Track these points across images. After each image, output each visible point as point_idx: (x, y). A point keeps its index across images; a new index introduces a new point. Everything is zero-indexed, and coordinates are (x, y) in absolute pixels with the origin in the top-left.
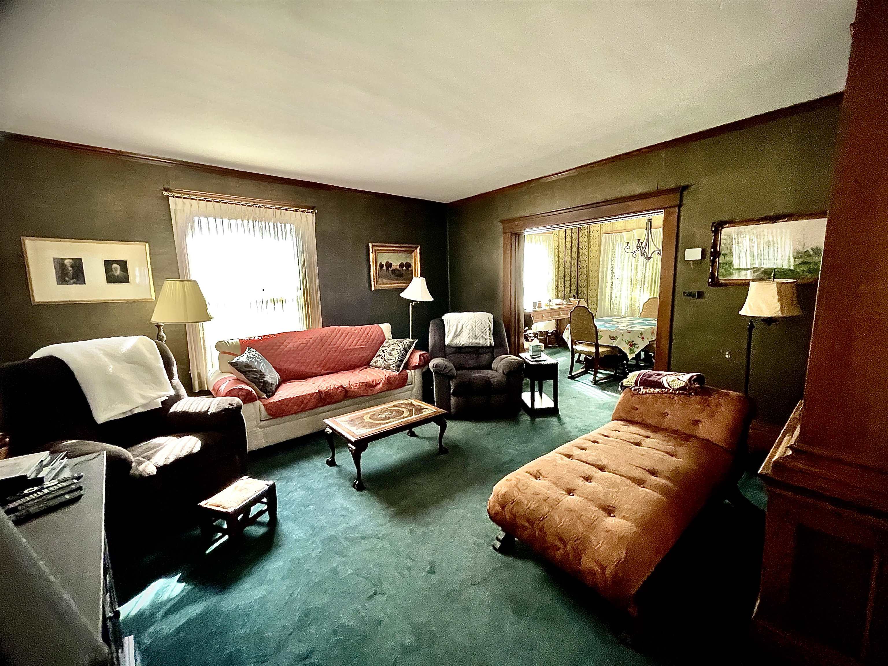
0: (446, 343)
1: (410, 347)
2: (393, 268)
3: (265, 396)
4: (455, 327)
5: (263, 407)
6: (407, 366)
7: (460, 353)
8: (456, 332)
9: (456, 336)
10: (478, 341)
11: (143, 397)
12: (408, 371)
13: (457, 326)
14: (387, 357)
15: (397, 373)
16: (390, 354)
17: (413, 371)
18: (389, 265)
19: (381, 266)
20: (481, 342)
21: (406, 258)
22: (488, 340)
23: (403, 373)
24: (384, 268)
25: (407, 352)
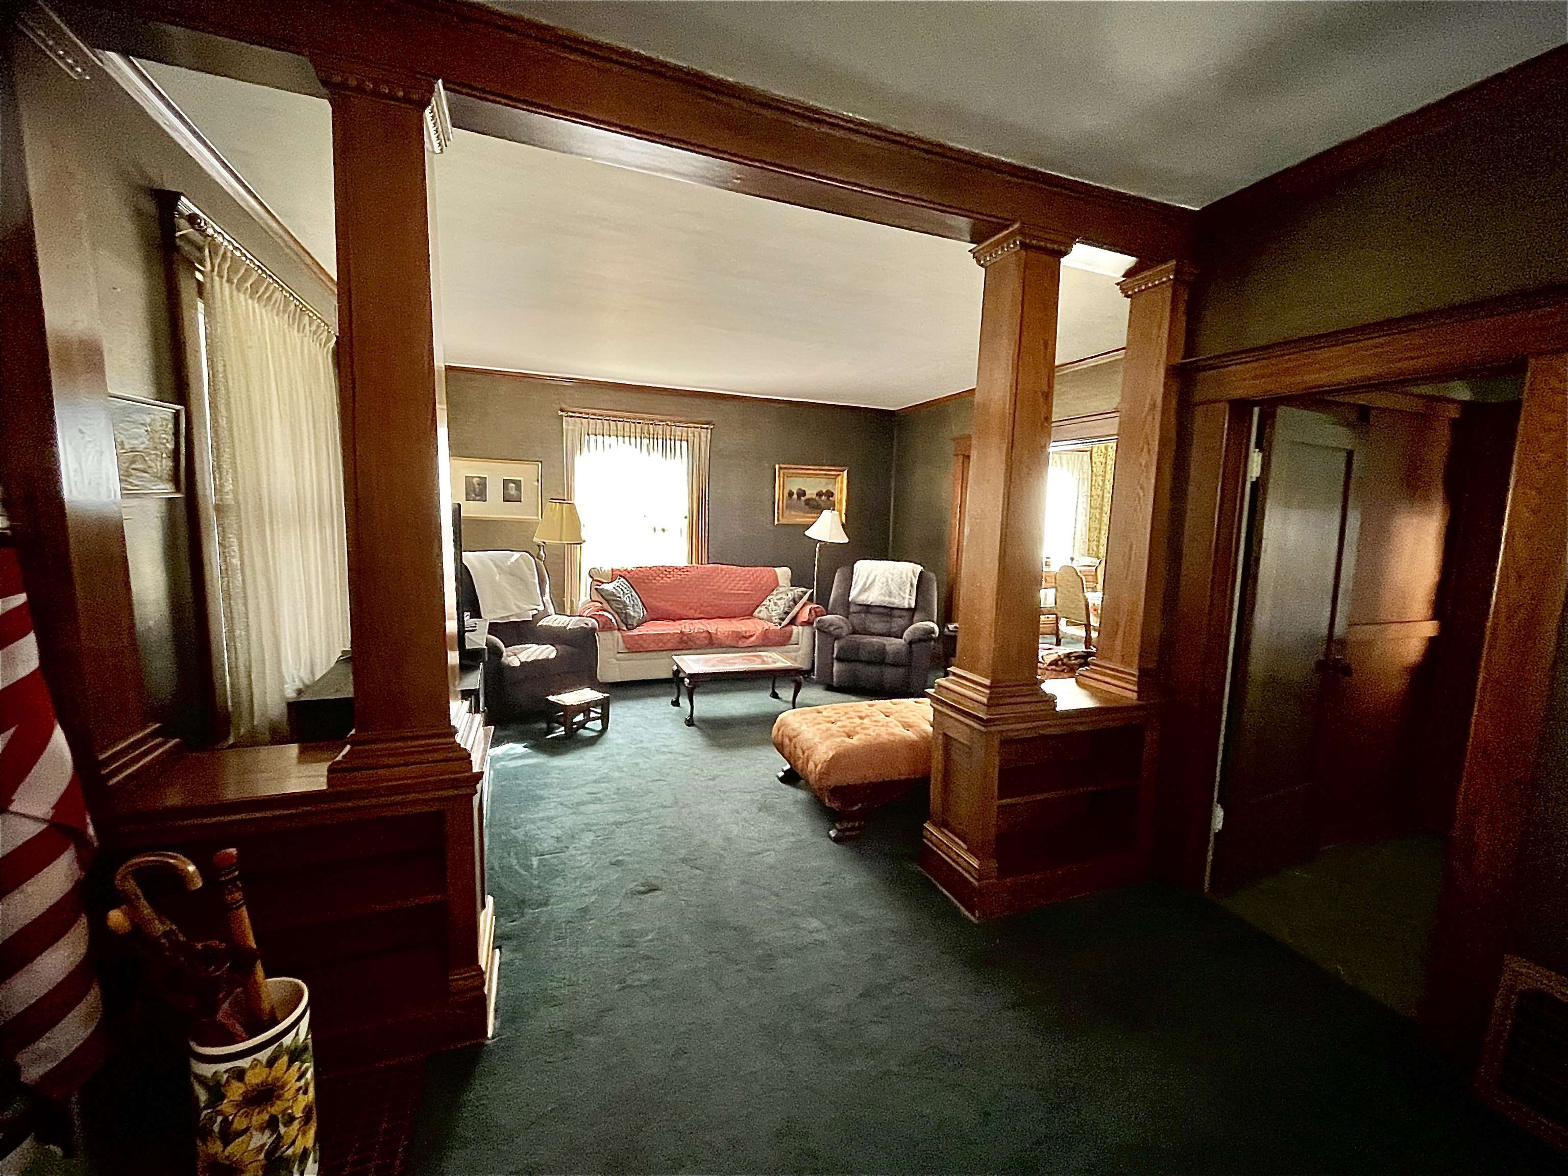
0: (850, 599)
1: (801, 598)
2: (807, 496)
3: (625, 628)
4: (864, 580)
5: (621, 640)
6: (793, 622)
7: (867, 612)
8: (865, 584)
9: (864, 590)
10: (892, 600)
11: (519, 607)
12: (794, 627)
13: (867, 578)
14: (772, 606)
15: (779, 627)
16: (776, 604)
17: (800, 628)
18: (802, 493)
19: (791, 494)
20: (897, 602)
21: (827, 484)
22: (908, 600)
23: (787, 628)
24: (795, 496)
25: (796, 603)
